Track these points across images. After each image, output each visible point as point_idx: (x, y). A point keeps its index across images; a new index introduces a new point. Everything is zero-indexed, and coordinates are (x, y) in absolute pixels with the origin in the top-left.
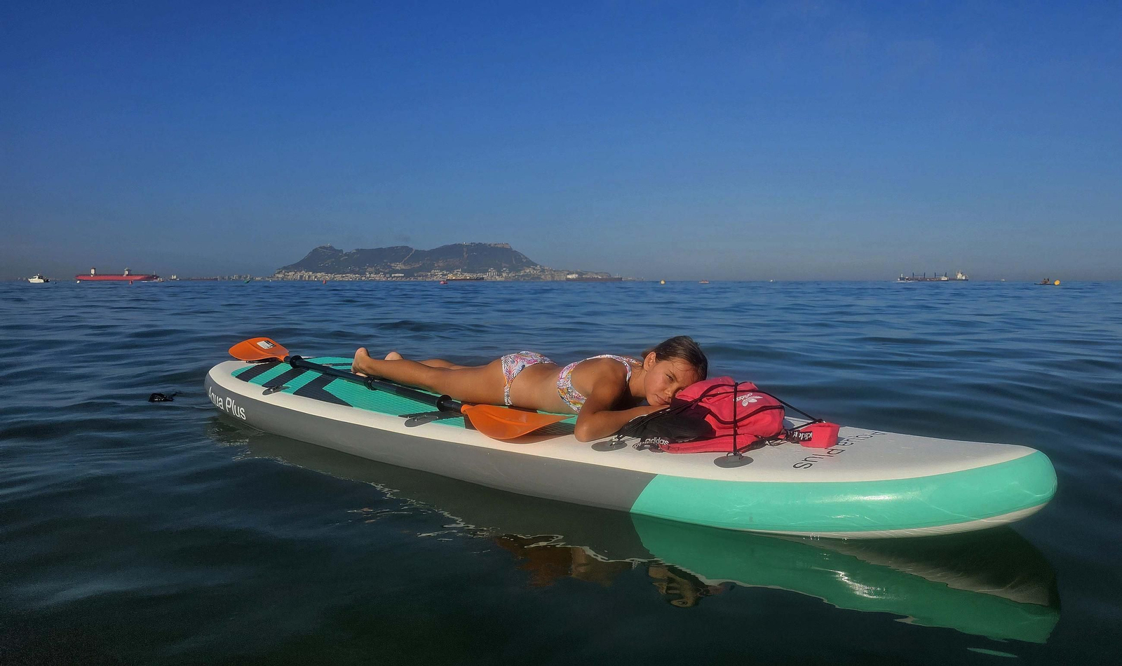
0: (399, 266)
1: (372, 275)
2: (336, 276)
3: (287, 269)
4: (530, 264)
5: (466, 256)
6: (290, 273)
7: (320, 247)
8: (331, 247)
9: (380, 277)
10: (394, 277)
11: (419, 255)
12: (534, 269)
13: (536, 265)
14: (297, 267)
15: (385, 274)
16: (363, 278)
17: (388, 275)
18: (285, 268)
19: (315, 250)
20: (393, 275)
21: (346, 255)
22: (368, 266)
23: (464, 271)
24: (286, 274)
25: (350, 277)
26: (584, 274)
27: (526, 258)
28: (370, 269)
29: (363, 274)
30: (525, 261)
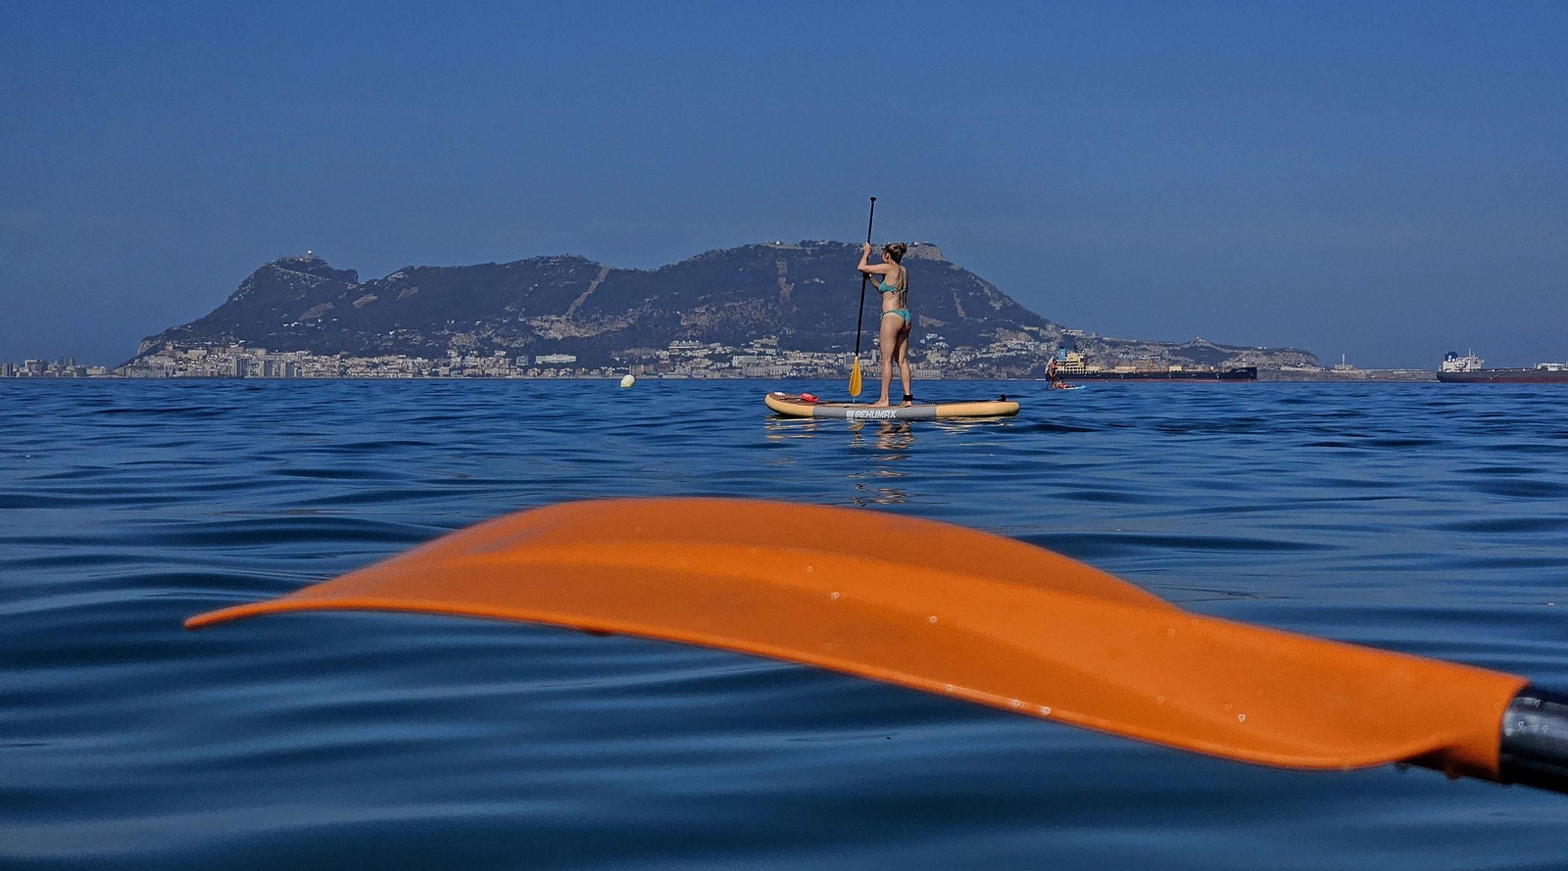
0: (558, 329)
1: (470, 360)
2: (349, 362)
3: (183, 337)
4: (1017, 318)
5: (786, 290)
6: (192, 353)
7: (282, 263)
8: (316, 261)
9: (497, 366)
10: (546, 366)
11: (624, 288)
12: (1035, 336)
13: (1043, 324)
14: (211, 330)
15: (512, 355)
16: (443, 371)
17: (522, 360)
18: (170, 335)
19: (264, 273)
20: (539, 360)
21: (370, 287)
22: (454, 329)
23: (787, 344)
24: (180, 354)
25: (398, 366)
26: (1227, 357)
27: (1001, 296)
28: (459, 339)
29: (437, 353)
30: (997, 306)
